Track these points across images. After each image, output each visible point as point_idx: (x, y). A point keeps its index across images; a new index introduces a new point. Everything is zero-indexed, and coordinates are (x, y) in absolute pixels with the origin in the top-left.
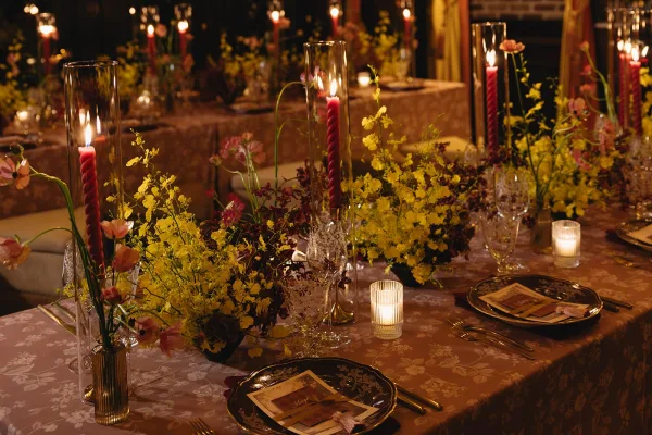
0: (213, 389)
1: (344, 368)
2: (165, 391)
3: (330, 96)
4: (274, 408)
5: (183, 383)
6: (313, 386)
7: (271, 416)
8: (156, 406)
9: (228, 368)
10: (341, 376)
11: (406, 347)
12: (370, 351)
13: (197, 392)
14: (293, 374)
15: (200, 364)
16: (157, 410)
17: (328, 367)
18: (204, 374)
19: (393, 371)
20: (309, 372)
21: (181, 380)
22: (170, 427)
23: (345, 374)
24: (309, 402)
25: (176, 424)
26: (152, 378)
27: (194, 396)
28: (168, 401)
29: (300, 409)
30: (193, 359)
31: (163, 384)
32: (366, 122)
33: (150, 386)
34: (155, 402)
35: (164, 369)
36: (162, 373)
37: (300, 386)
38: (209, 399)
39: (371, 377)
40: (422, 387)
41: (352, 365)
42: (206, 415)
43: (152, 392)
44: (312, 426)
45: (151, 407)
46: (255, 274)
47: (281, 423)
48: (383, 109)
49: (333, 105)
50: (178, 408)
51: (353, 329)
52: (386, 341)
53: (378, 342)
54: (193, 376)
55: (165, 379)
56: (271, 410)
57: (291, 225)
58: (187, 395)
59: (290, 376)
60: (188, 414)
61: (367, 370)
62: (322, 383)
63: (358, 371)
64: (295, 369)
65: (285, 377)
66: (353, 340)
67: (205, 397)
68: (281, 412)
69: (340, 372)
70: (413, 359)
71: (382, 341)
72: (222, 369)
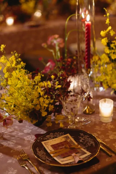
0: (32, 137)
1: (82, 134)
2: (14, 136)
3: (87, 21)
4: (51, 149)
5: (22, 134)
6: (68, 141)
7: (49, 152)
8: (9, 142)
9: (40, 129)
10: (80, 138)
11: (112, 127)
12: (97, 127)
13: (25, 138)
14: (62, 135)
15: (30, 126)
16: (9, 144)
17: (76, 133)
18: (30, 131)
19: (103, 136)
20: (68, 135)
21: (21, 132)
22: (12, 151)
23: (82, 136)
24: (65, 147)
25: (14, 150)
26: (11, 130)
27: (24, 140)
28: (14, 141)
29: (61, 150)
30: (28, 124)
31: (14, 134)
32: (103, 33)
33: (9, 134)
34: (9, 140)
35: (16, 127)
36: (15, 129)
37: (64, 140)
38: (29, 141)
39: (92, 140)
40: (113, 144)
41: (85, 133)
42: (26, 148)
43: (9, 136)
44: (64, 158)
45: (7, 142)
46: (46, 96)
47: (52, 155)
48: (110, 28)
49: (88, 25)
50: (17, 144)
51: (93, 116)
52: (105, 123)
53: (101, 123)
54: (26, 131)
55: (15, 131)
56: (49, 149)
57: (61, 78)
58: (21, 139)
59: (60, 135)
60: (20, 147)
61: (91, 136)
62: (73, 140)
63: (87, 136)
64: (63, 133)
65: (58, 136)
66: (92, 121)
67: (28, 141)
68: (53, 150)
69: (80, 136)
70: (113, 132)
71: (103, 123)
72: (37, 129)
